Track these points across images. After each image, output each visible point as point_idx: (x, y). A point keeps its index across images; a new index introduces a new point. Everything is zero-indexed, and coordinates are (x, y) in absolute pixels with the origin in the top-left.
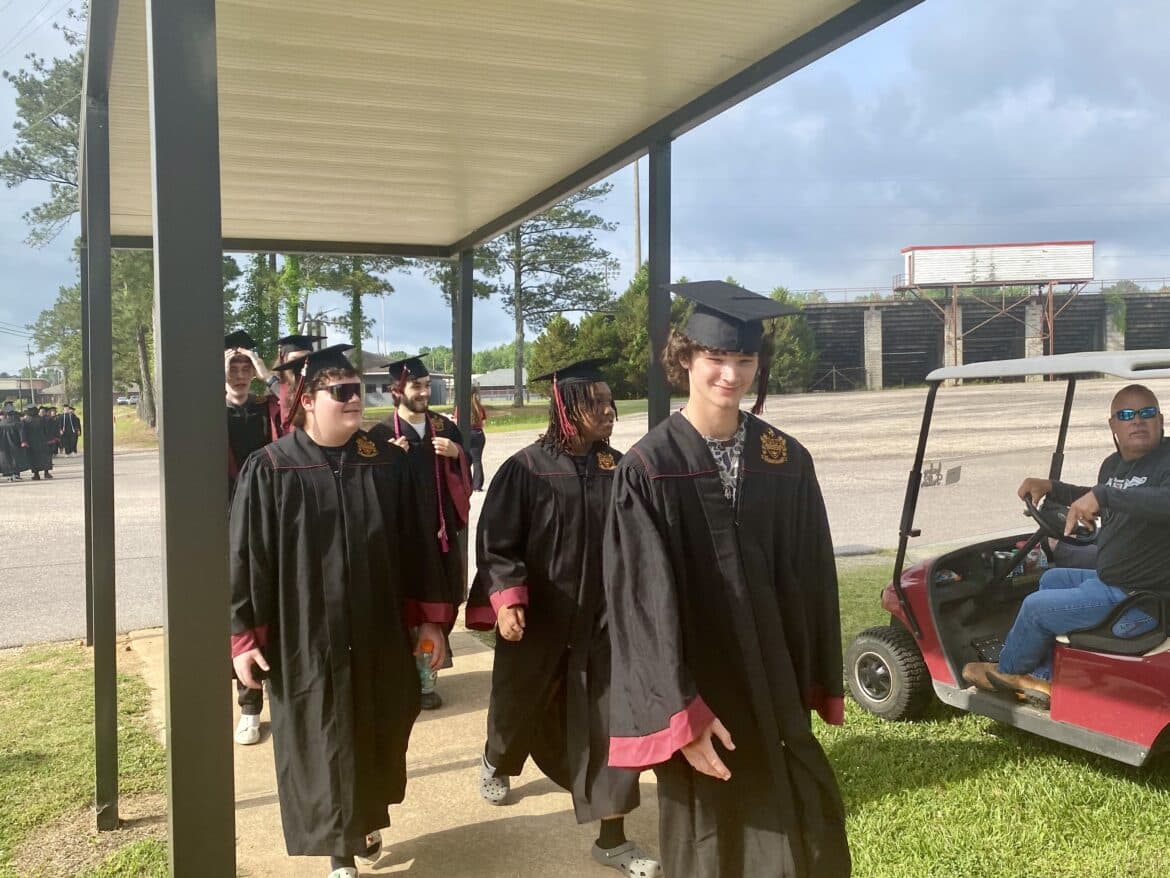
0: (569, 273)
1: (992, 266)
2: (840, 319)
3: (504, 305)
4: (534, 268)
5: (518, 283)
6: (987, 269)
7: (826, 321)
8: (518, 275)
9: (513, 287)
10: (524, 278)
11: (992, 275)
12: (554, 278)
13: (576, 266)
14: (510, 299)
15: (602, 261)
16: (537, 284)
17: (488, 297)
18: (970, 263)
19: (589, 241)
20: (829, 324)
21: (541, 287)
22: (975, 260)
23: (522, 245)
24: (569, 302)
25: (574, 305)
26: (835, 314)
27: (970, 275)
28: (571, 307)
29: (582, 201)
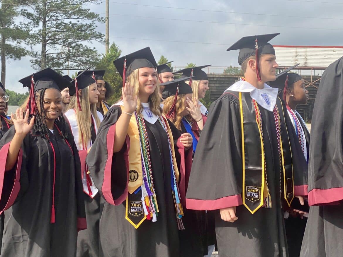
0: (75, 47)
1: (306, 58)
2: (221, 84)
3: (32, 64)
4: (54, 42)
5: (44, 51)
6: (303, 60)
7: (213, 85)
8: (44, 46)
9: (40, 53)
10: (48, 47)
11: (306, 63)
12: (66, 49)
13: (79, 43)
14: (36, 60)
15: (99, 40)
16: (56, 52)
17: (19, 58)
18: (294, 56)
19: (92, 27)
20: (214, 86)
21: (58, 54)
22: (297, 55)
23: (47, 28)
24: (75, 64)
25: (78, 66)
26: (218, 81)
27: (294, 62)
28: (76, 68)
29: (86, 3)
